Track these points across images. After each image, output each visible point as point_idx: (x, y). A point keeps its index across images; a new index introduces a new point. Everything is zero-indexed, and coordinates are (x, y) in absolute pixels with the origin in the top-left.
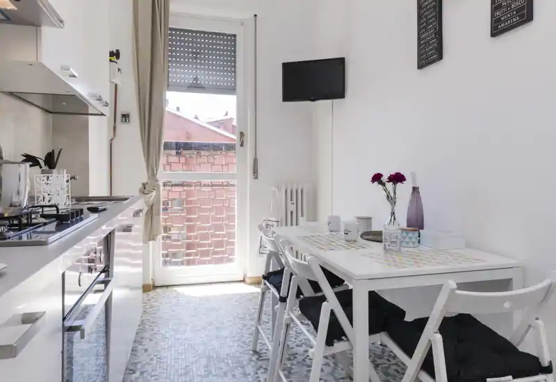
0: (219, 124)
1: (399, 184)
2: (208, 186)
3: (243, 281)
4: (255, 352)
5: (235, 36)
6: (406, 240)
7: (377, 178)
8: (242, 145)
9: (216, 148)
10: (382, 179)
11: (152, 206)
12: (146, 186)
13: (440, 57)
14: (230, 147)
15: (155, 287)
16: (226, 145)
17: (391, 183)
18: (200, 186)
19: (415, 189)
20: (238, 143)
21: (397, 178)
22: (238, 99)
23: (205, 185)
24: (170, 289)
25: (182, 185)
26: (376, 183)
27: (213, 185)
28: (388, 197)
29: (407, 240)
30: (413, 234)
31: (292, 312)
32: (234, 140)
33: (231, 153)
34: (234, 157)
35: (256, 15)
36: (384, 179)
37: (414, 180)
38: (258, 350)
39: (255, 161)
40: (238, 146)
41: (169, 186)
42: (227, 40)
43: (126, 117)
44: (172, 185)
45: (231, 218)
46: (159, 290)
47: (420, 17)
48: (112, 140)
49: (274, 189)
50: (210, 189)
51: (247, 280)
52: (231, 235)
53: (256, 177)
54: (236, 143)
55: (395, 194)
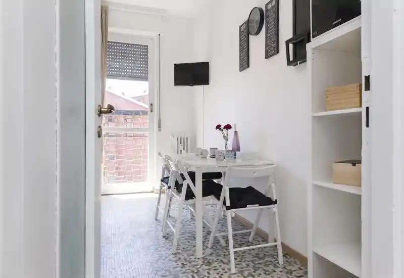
0: (139, 98)
1: (229, 130)
2: (132, 136)
3: (153, 192)
4: (156, 220)
5: (147, 46)
6: (228, 156)
7: (218, 127)
8: (152, 111)
9: (136, 113)
10: (221, 127)
13: (248, 66)
14: (145, 113)
16: (142, 111)
17: (225, 130)
19: (236, 132)
20: (149, 110)
21: (228, 127)
22: (149, 84)
23: (129, 136)
25: (116, 136)
26: (218, 129)
27: (134, 136)
28: (224, 137)
31: (173, 192)
32: (147, 109)
33: (145, 117)
34: (147, 119)
35: (159, 35)
36: (222, 127)
37: (235, 128)
38: (158, 219)
39: (160, 121)
40: (149, 112)
42: (143, 49)
44: (109, 136)
45: (145, 157)
47: (240, 45)
49: (170, 137)
50: (132, 138)
51: (155, 191)
52: (145, 167)
53: (160, 130)
54: (148, 110)
55: (227, 135)
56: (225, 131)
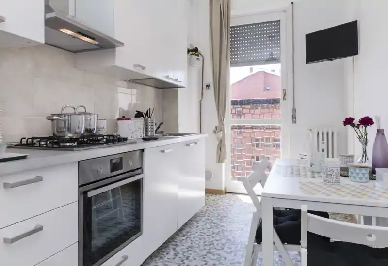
2: (270, 128)
5: (279, 21)
6: (353, 175)
7: (349, 121)
8: (284, 99)
10: (354, 122)
11: (221, 141)
12: (218, 128)
15: (226, 193)
17: (362, 126)
18: (264, 129)
19: (380, 132)
21: (367, 121)
22: (282, 66)
24: (235, 195)
25: (252, 128)
26: (348, 125)
27: (272, 128)
28: (360, 138)
29: (361, 175)
30: (366, 171)
35: (292, 3)
37: (379, 124)
39: (294, 111)
40: (282, 100)
41: (243, 128)
42: (275, 25)
43: (208, 86)
44: (245, 128)
46: (228, 195)
48: (200, 101)
50: (270, 131)
53: (294, 122)
54: (281, 98)
55: (366, 135)
56: (362, 128)
